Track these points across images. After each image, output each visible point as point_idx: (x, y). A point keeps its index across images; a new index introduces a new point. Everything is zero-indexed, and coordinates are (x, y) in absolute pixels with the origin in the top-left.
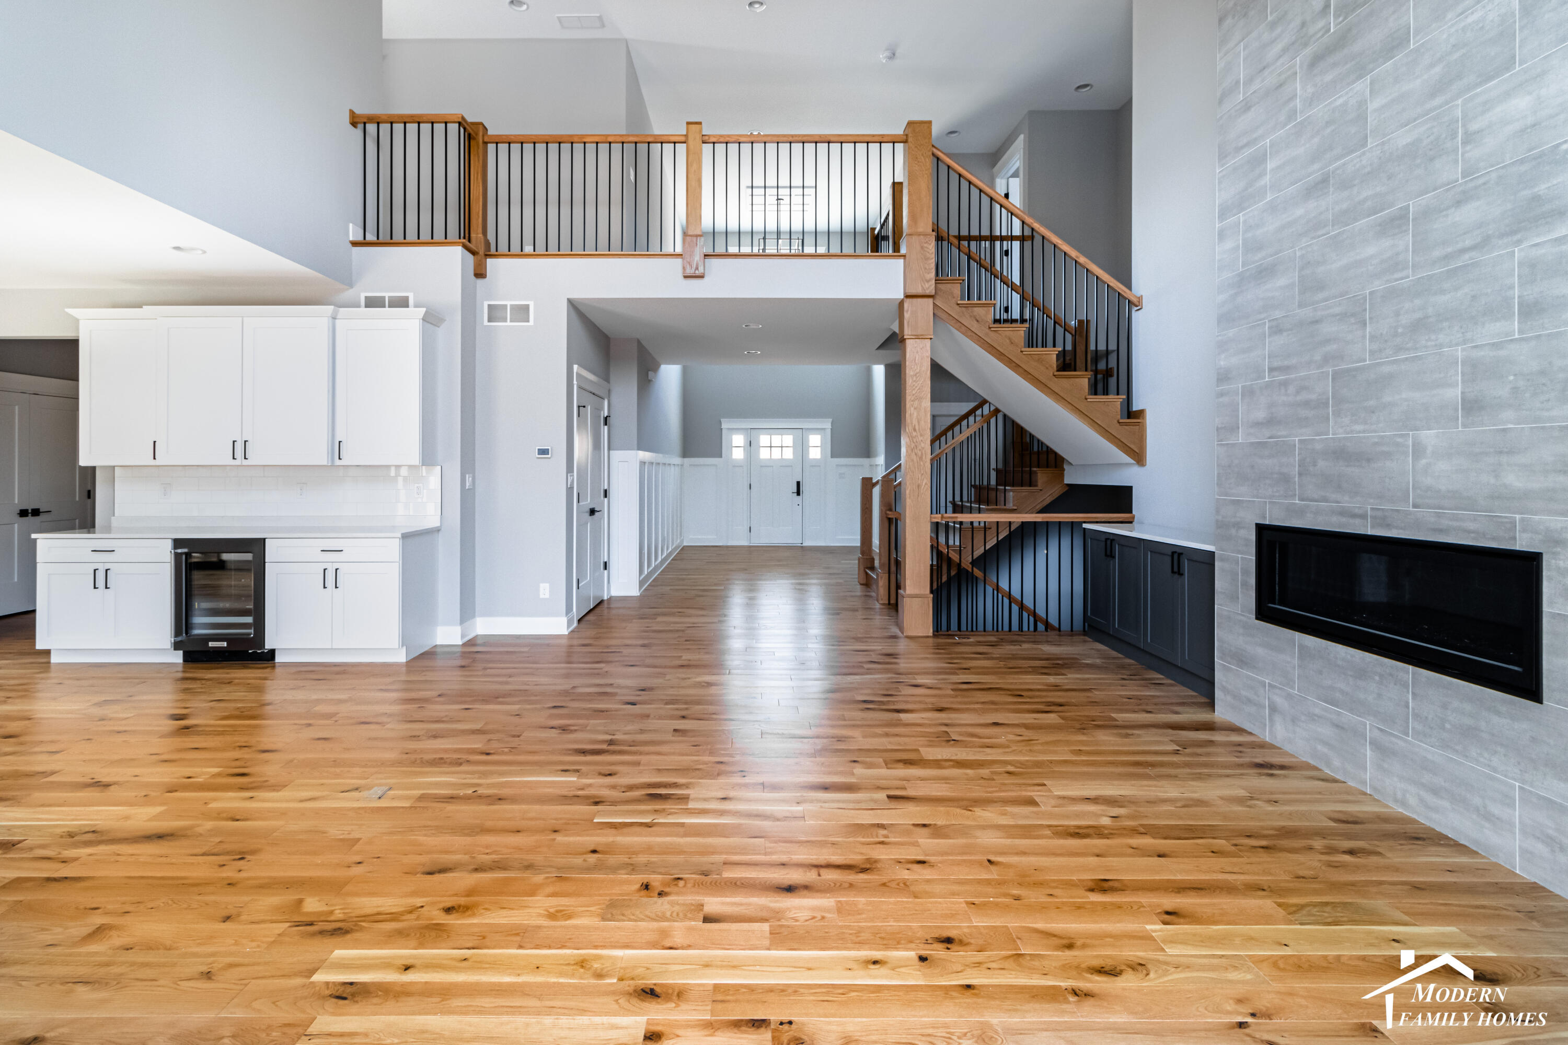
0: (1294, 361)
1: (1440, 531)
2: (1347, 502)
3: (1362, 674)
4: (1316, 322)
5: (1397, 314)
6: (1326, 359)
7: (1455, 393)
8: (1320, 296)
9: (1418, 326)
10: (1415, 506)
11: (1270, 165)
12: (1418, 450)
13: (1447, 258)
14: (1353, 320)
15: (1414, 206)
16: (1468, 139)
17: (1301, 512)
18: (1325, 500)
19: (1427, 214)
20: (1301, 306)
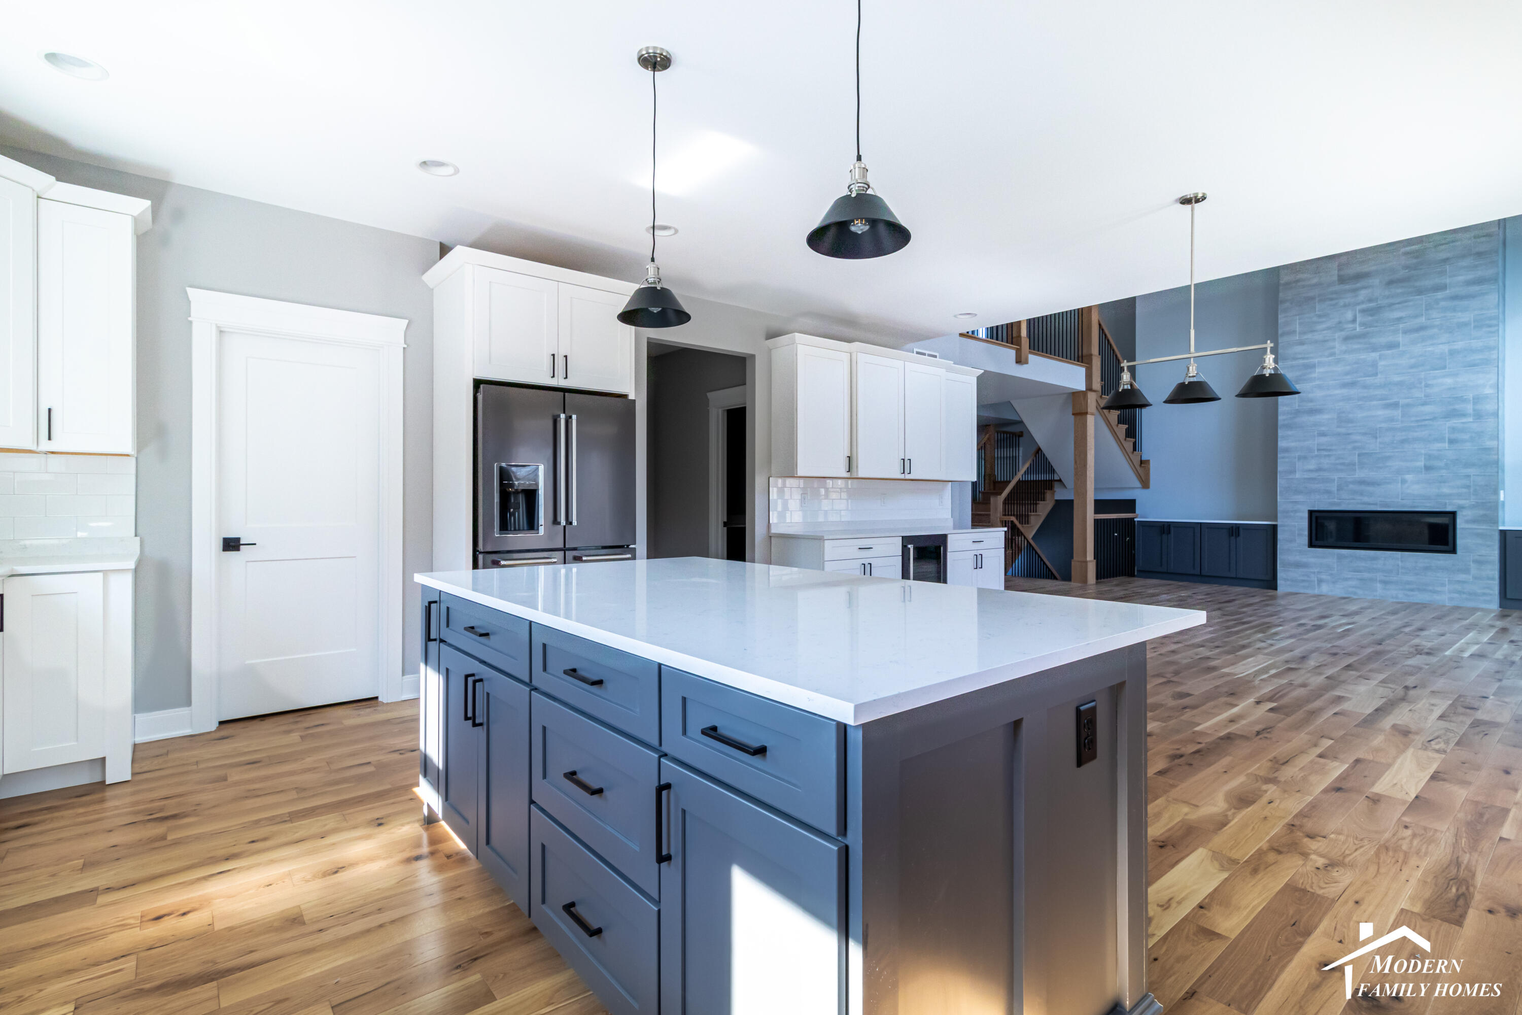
0: (1334, 448)
1: (1414, 507)
2: (1366, 499)
3: (1374, 559)
4: (1349, 434)
5: (1394, 436)
6: (1355, 448)
7: (1421, 464)
8: (1350, 425)
9: (1403, 441)
10: (1402, 499)
11: (1317, 370)
12: (1404, 481)
13: (1417, 421)
14: (1370, 436)
15: (1402, 402)
16: (1427, 386)
17: (1339, 504)
18: (1354, 499)
19: (1408, 405)
20: (1338, 427)
